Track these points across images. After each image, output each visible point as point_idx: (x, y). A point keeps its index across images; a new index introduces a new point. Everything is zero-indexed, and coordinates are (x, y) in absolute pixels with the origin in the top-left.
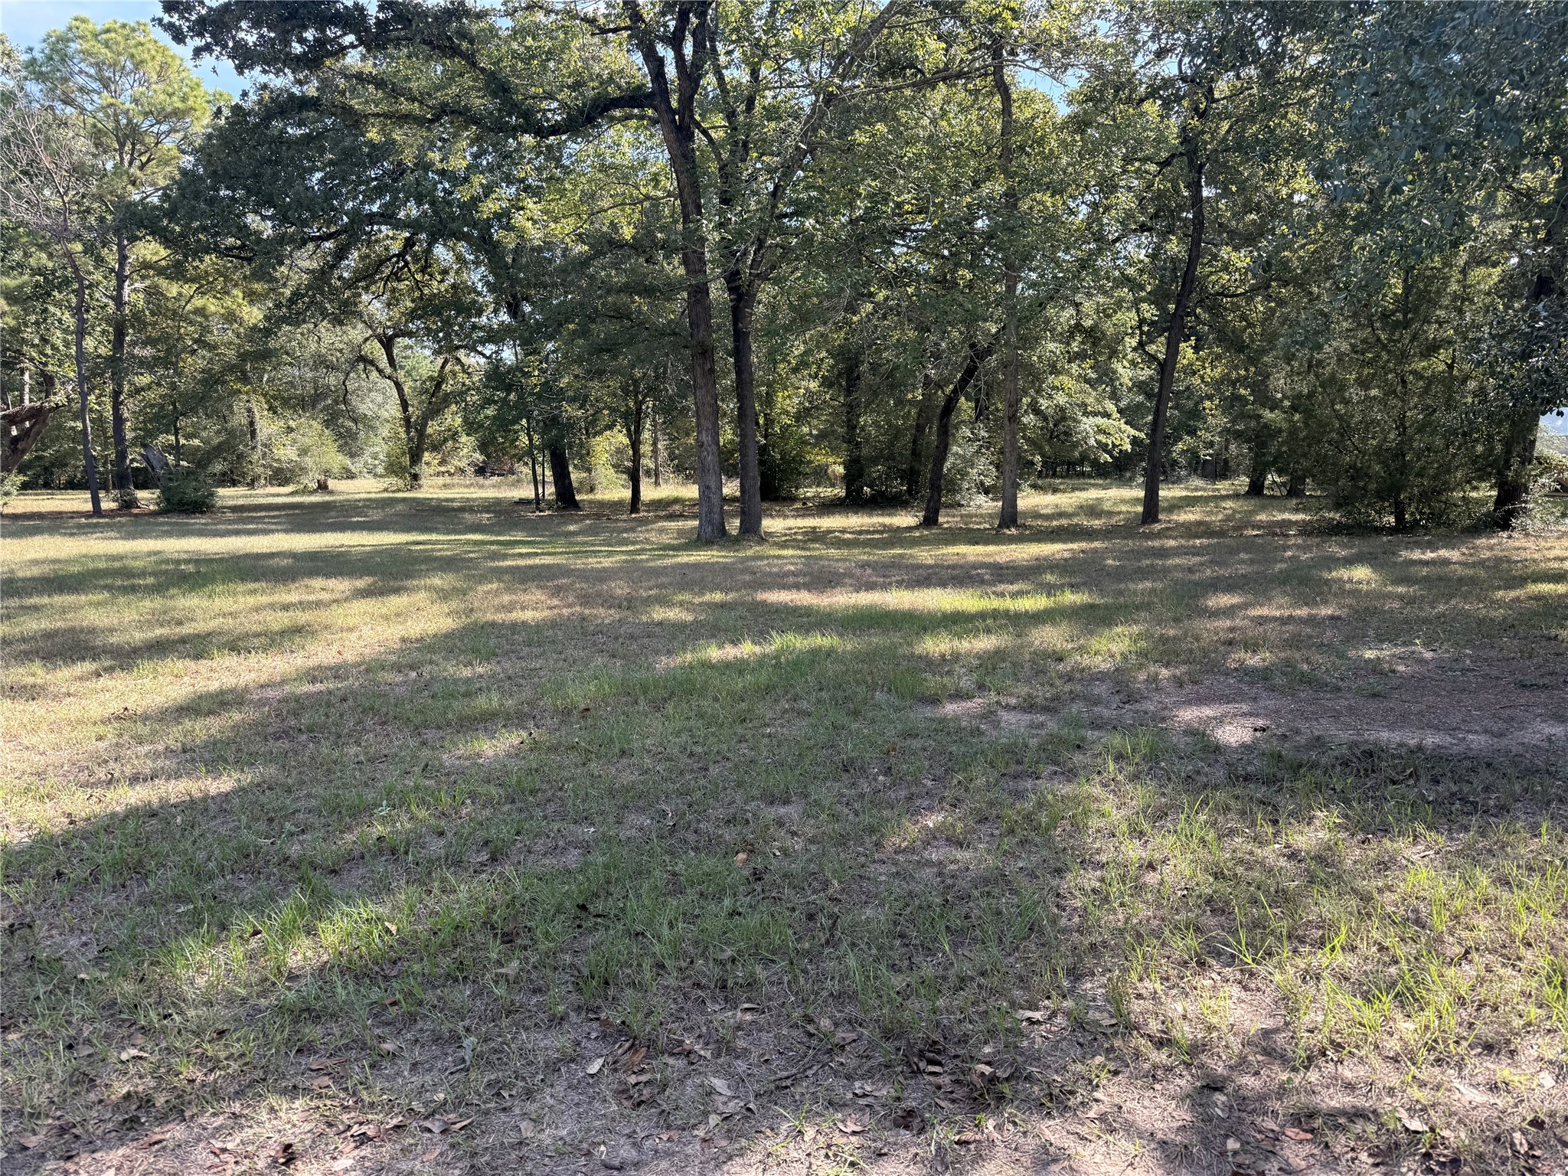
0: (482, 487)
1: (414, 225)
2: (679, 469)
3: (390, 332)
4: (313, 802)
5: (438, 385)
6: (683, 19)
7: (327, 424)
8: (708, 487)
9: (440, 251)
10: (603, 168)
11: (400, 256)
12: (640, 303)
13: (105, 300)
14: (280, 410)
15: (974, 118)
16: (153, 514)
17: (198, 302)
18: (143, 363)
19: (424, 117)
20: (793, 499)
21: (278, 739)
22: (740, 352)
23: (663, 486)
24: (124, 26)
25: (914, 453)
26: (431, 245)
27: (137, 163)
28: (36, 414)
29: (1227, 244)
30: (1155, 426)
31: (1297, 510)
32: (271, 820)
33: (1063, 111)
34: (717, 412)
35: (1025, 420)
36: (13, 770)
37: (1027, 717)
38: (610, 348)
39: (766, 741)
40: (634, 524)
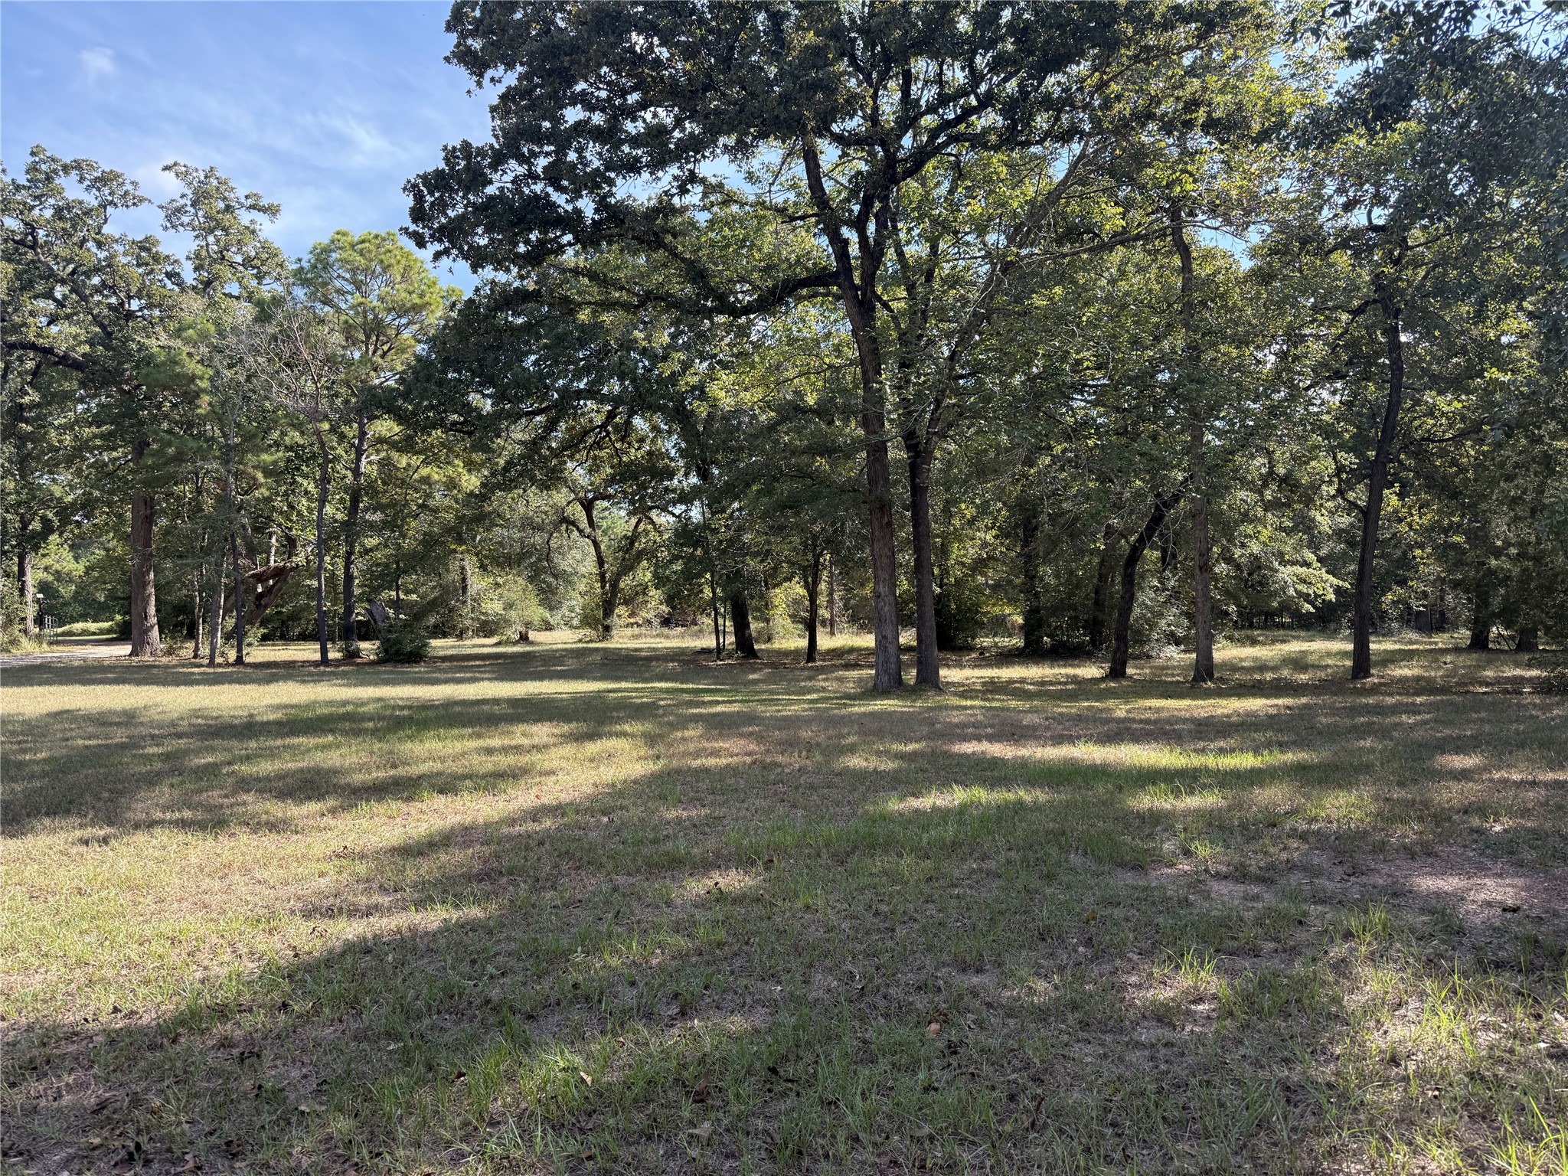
0: (667, 637)
1: (617, 400)
2: (854, 619)
3: (590, 496)
4: (513, 946)
5: (632, 544)
6: (867, 204)
7: (531, 579)
8: (885, 637)
9: (638, 422)
10: (792, 341)
11: (603, 426)
12: (821, 463)
13: (344, 471)
14: (489, 568)
15: (1153, 276)
16: (372, 663)
17: (424, 471)
18: (371, 525)
19: (631, 304)
20: (971, 649)
21: (480, 881)
22: (918, 506)
23: (838, 636)
24: (376, 237)
25: (1096, 603)
26: (630, 416)
27: (379, 352)
28: (280, 573)
29: (1431, 389)
30: (1360, 577)
31: (1529, 666)
32: (474, 962)
33: (1246, 264)
34: (893, 565)
35: (1217, 570)
36: (247, 902)
37: (1241, 888)
38: (793, 504)
39: (954, 902)
40: (812, 673)
